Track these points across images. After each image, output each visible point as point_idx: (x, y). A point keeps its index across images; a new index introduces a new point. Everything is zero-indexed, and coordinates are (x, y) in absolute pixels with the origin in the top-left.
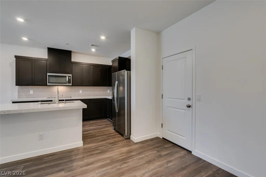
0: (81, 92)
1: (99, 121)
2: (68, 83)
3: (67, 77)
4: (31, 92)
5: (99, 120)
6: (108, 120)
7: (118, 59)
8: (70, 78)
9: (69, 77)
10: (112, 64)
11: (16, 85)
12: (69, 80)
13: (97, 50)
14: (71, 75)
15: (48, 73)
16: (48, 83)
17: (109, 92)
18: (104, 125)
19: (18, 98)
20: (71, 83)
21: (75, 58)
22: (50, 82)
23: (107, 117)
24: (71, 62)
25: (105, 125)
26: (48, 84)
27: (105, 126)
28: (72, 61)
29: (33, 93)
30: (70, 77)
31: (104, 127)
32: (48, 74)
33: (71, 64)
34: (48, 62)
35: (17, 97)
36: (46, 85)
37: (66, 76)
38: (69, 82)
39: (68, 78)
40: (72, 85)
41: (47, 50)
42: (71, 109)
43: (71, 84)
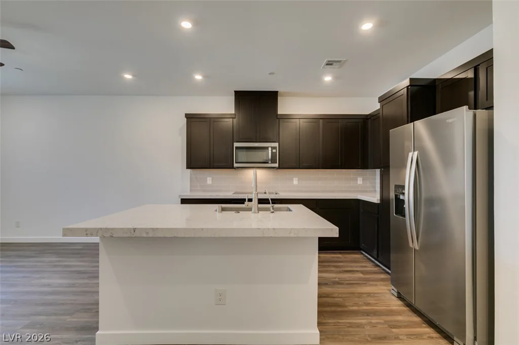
0: (295, 182)
1: (340, 256)
2: (271, 163)
3: (270, 149)
4: (209, 181)
5: (340, 253)
6: (362, 256)
7: (407, 87)
8: (274, 151)
9: (273, 148)
10: (382, 107)
11: (187, 168)
12: (273, 154)
13: (336, 78)
14: (276, 145)
15: (234, 143)
16: (236, 163)
17: (361, 183)
18: (357, 271)
19: (191, 191)
20: (276, 163)
21: (284, 107)
22: (239, 161)
23: (362, 248)
24: (277, 115)
25: (362, 272)
26: (235, 165)
27: (361, 275)
28: (279, 112)
29: (211, 183)
30: (275, 148)
31: (360, 279)
32: (236, 145)
33: (278, 120)
34: (235, 120)
35: (189, 190)
36: (232, 167)
37: (267, 148)
38: (273, 160)
39: (272, 151)
40: (279, 168)
41: (233, 97)
42: (292, 235)
43: (277, 165)
